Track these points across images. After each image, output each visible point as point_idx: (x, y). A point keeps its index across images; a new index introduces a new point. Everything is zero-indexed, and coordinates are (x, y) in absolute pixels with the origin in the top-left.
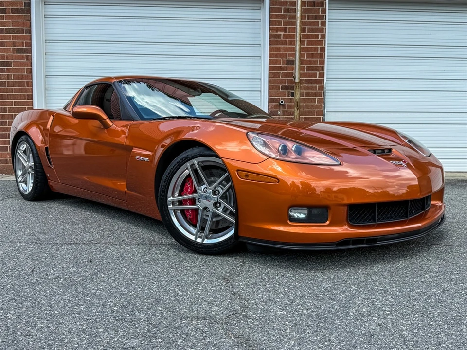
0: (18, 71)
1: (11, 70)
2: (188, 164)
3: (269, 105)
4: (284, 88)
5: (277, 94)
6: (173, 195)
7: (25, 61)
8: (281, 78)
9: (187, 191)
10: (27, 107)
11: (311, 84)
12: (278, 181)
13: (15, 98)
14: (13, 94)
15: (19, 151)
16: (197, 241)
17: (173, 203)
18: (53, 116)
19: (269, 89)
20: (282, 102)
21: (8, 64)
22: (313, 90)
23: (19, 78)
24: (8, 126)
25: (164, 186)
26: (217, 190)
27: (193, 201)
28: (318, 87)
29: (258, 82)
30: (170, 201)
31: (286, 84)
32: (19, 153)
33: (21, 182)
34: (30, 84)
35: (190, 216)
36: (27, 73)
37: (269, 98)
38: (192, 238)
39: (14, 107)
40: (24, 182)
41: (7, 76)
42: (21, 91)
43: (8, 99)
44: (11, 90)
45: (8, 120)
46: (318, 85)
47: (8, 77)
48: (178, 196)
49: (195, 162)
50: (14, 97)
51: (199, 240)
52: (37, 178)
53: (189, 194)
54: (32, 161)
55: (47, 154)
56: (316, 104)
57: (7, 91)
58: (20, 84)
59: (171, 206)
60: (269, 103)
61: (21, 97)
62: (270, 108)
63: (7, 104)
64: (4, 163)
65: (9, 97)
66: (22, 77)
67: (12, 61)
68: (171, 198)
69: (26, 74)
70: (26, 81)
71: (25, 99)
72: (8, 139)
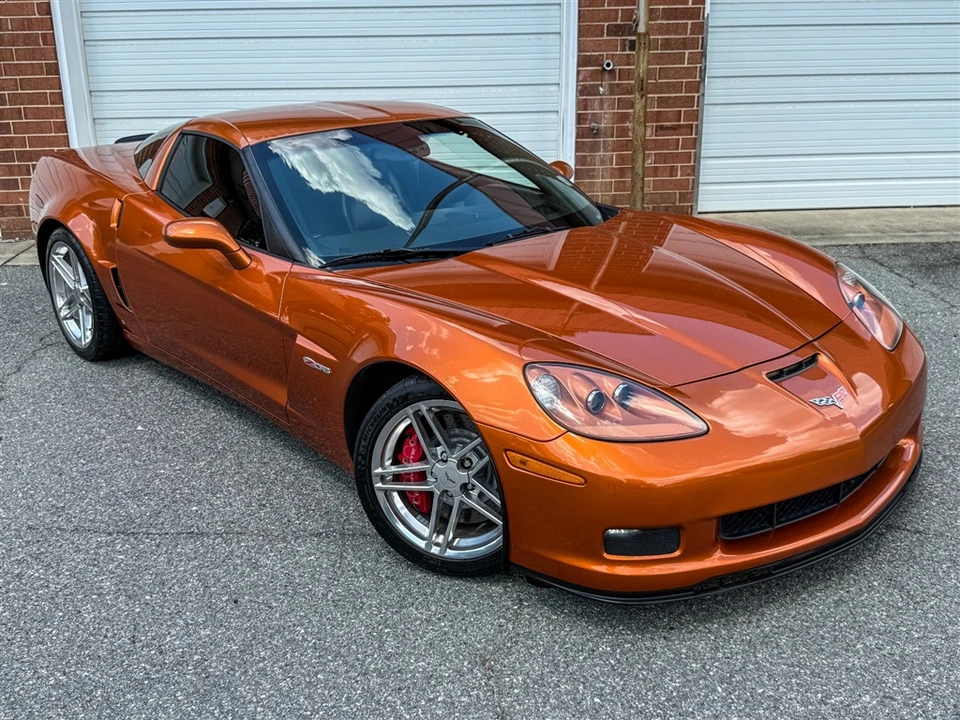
0: (20, 9)
1: (3, 9)
2: (410, 410)
3: (578, 72)
4: (615, 30)
5: (598, 46)
6: (382, 465)
8: (606, 7)
9: (409, 454)
10: (48, 91)
11: (676, 19)
12: (583, 480)
13: (21, 71)
14: (16, 62)
15: (55, 257)
16: (432, 551)
17: (382, 478)
18: (121, 201)
19: (581, 33)
20: (608, 65)
22: (680, 34)
23: (23, 25)
24: (13, 135)
25: (364, 447)
26: (468, 459)
27: (421, 477)
28: (689, 27)
29: (553, 11)
30: (377, 475)
31: (619, 22)
32: (54, 260)
33: (65, 318)
34: (50, 39)
35: (416, 500)
36: (39, 14)
37: (578, 56)
38: (422, 544)
39: (20, 91)
40: (72, 317)
42: (32, 55)
43: (6, 75)
44: (9, 55)
45: (11, 122)
46: (690, 22)
48: (392, 464)
49: (423, 407)
50: (19, 69)
51: (435, 550)
52: (102, 324)
53: (414, 461)
54: (84, 281)
55: (117, 282)
56: (686, 65)
58: (27, 39)
59: (380, 485)
60: (578, 66)
61: (33, 69)
62: (582, 77)
63: (4, 85)
64: (15, 215)
65: (9, 70)
66: (30, 24)
68: (379, 470)
69: (37, 16)
70: (40, 32)
71: (42, 74)
72: (16, 163)
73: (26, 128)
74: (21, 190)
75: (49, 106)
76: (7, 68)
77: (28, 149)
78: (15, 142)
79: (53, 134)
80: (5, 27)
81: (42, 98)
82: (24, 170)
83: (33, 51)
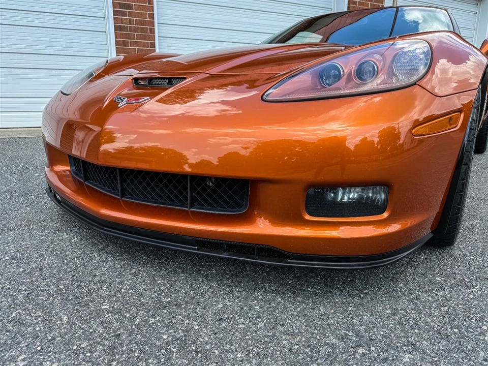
0: (141, 15)
1: (132, 14)
7: (147, 5)
14: (136, 40)
21: (130, 7)
23: (141, 23)
41: (128, 20)
42: (144, 38)
43: (130, 46)
44: (133, 36)
47: (130, 22)
50: (137, 44)
57: (129, 36)
58: (143, 30)
61: (146, 45)
65: (132, 44)
66: (145, 23)
67: (134, 4)
69: (148, 19)
70: (149, 27)
71: (148, 47)
80: (132, 23)
83: (145, 36)
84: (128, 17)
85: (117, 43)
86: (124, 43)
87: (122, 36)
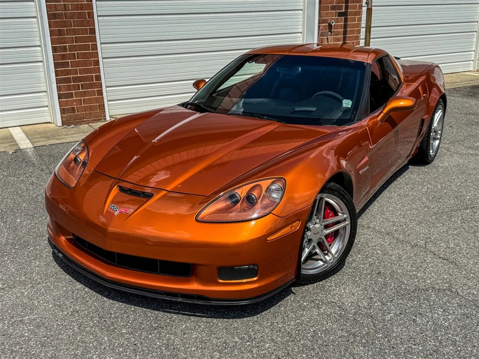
3: (319, 27)
4: (333, 8)
5: (327, 15)
10: (90, 43)
11: (354, 3)
14: (73, 28)
20: (332, 23)
22: (355, 9)
23: (78, 7)
24: (70, 68)
31: (334, 4)
34: (91, 15)
36: (86, 1)
37: (319, 19)
39: (75, 44)
41: (63, 7)
42: (81, 24)
43: (67, 35)
44: (69, 23)
45: (69, 61)
46: (358, 4)
47: (65, 7)
50: (75, 32)
56: (356, 22)
57: (64, 24)
58: (80, 15)
60: (319, 23)
61: (83, 32)
62: (321, 29)
63: (66, 41)
64: (71, 112)
66: (82, 7)
70: (86, 11)
71: (87, 34)
72: (72, 84)
73: (78, 64)
74: (74, 98)
75: (91, 51)
76: (68, 31)
77: (79, 75)
78: (72, 72)
79: (92, 67)
80: (67, 9)
81: (86, 47)
82: (77, 87)
83: (83, 21)
84: (62, 3)
85: (52, 33)
86: (60, 33)
87: (57, 24)
